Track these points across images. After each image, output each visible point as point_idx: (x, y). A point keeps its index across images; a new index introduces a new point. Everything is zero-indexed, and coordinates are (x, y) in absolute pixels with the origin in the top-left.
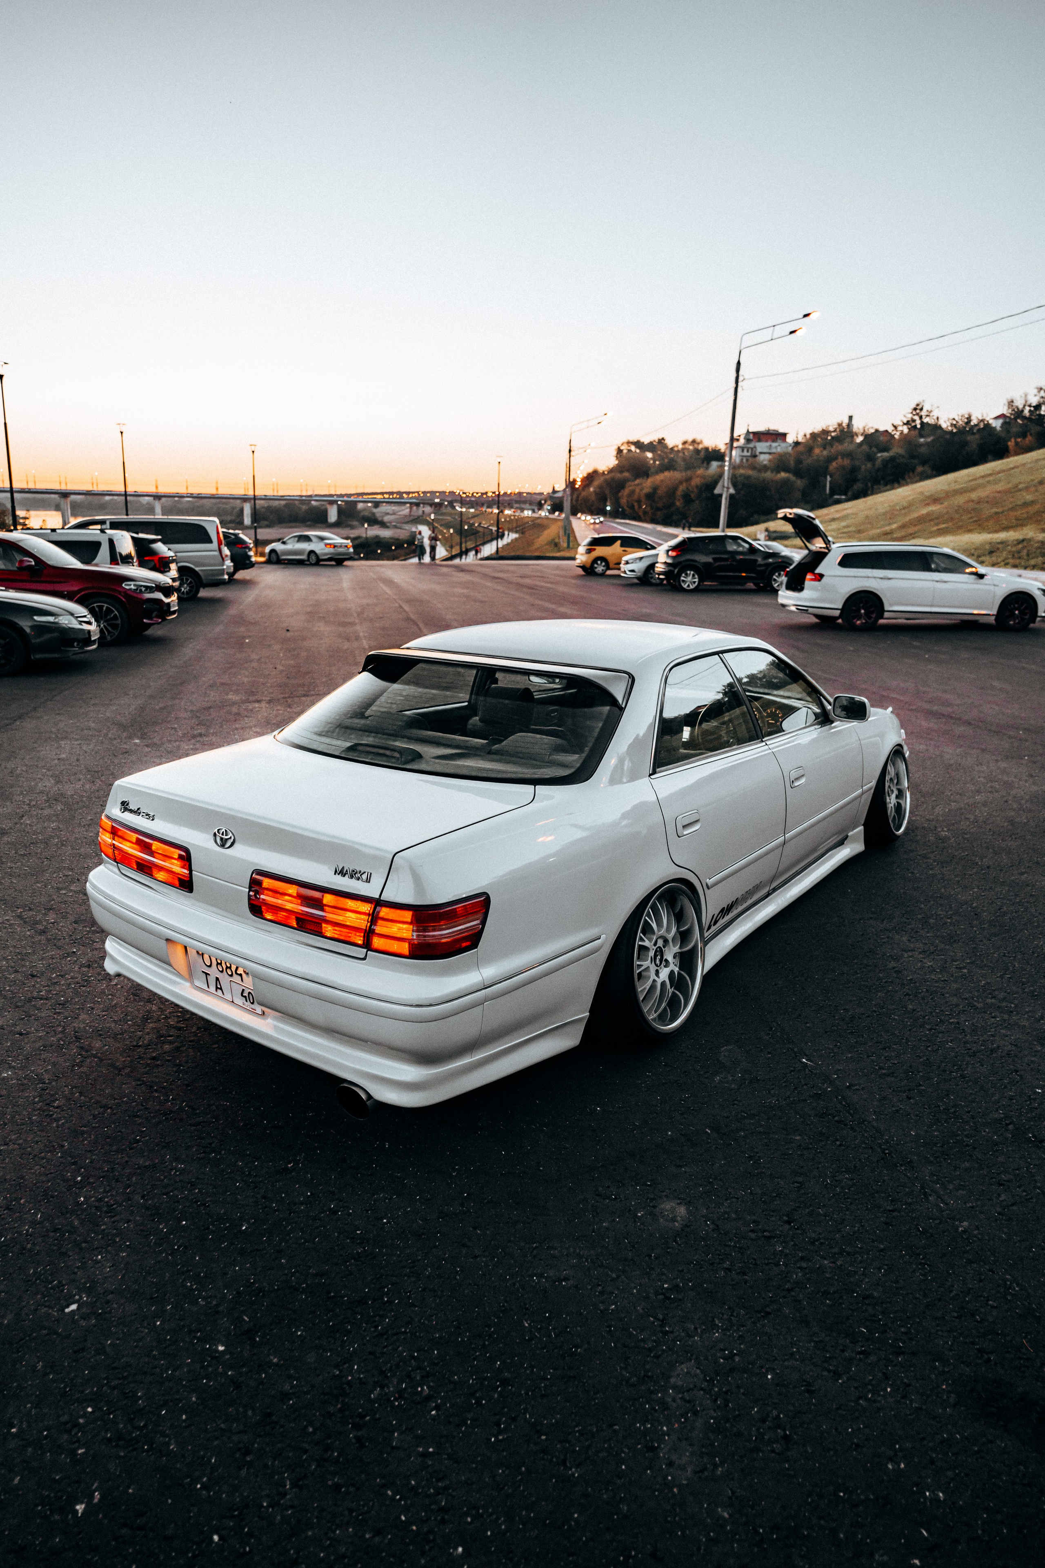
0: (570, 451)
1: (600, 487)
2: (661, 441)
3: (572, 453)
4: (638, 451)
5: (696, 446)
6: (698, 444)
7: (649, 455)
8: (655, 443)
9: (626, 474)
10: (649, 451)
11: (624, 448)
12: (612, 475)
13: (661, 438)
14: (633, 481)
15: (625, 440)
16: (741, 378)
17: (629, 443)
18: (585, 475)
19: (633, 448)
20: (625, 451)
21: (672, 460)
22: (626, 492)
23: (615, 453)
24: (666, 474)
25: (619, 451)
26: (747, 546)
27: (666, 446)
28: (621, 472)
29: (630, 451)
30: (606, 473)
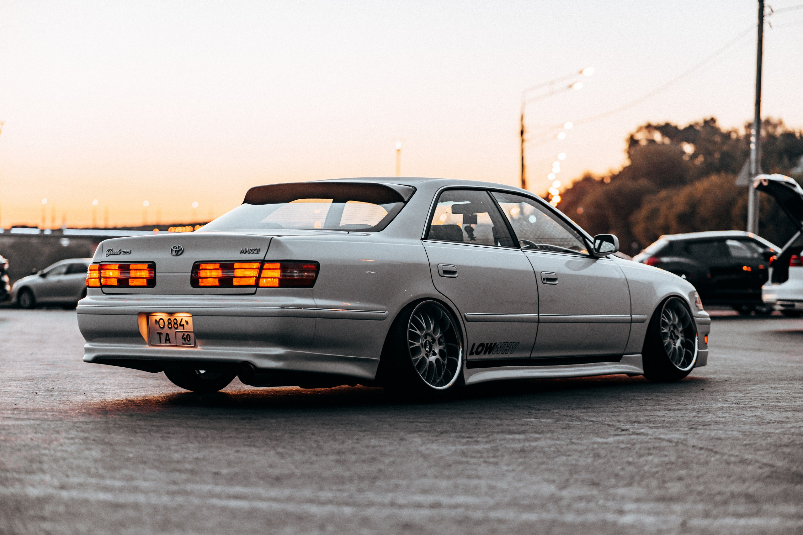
0: (522, 133)
1: (597, 205)
2: (710, 123)
3: (526, 136)
4: (667, 141)
5: (770, 129)
6: (775, 126)
7: (688, 148)
8: (698, 128)
9: (643, 182)
10: (689, 141)
11: (641, 137)
12: (618, 183)
13: (708, 118)
14: (657, 192)
15: (644, 123)
16: (767, 11)
17: (649, 127)
18: (570, 186)
19: (657, 137)
20: (643, 143)
21: (725, 155)
22: (644, 212)
23: (625, 145)
24: (714, 178)
25: (633, 142)
26: (761, 250)
27: (716, 131)
28: (634, 178)
29: (652, 142)
30: (608, 181)
